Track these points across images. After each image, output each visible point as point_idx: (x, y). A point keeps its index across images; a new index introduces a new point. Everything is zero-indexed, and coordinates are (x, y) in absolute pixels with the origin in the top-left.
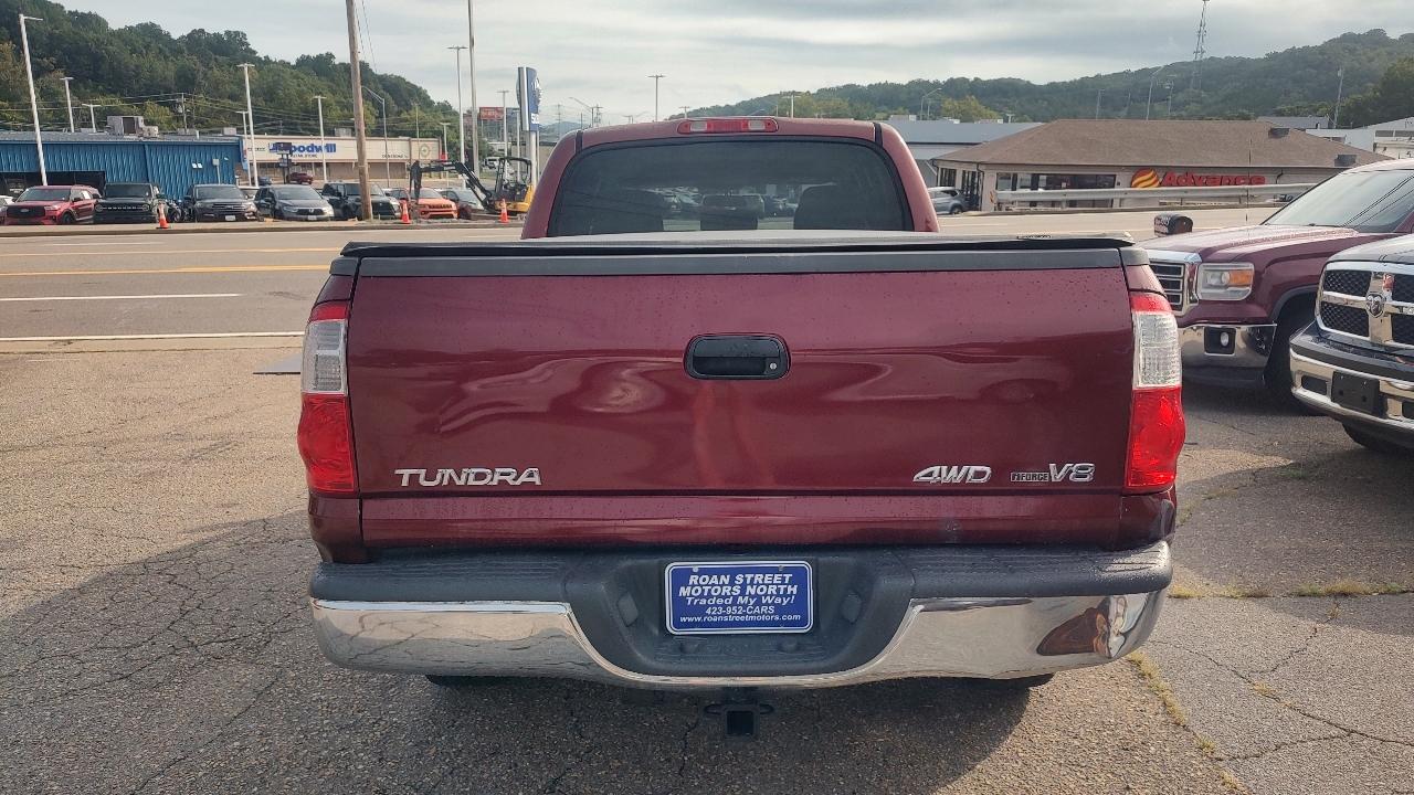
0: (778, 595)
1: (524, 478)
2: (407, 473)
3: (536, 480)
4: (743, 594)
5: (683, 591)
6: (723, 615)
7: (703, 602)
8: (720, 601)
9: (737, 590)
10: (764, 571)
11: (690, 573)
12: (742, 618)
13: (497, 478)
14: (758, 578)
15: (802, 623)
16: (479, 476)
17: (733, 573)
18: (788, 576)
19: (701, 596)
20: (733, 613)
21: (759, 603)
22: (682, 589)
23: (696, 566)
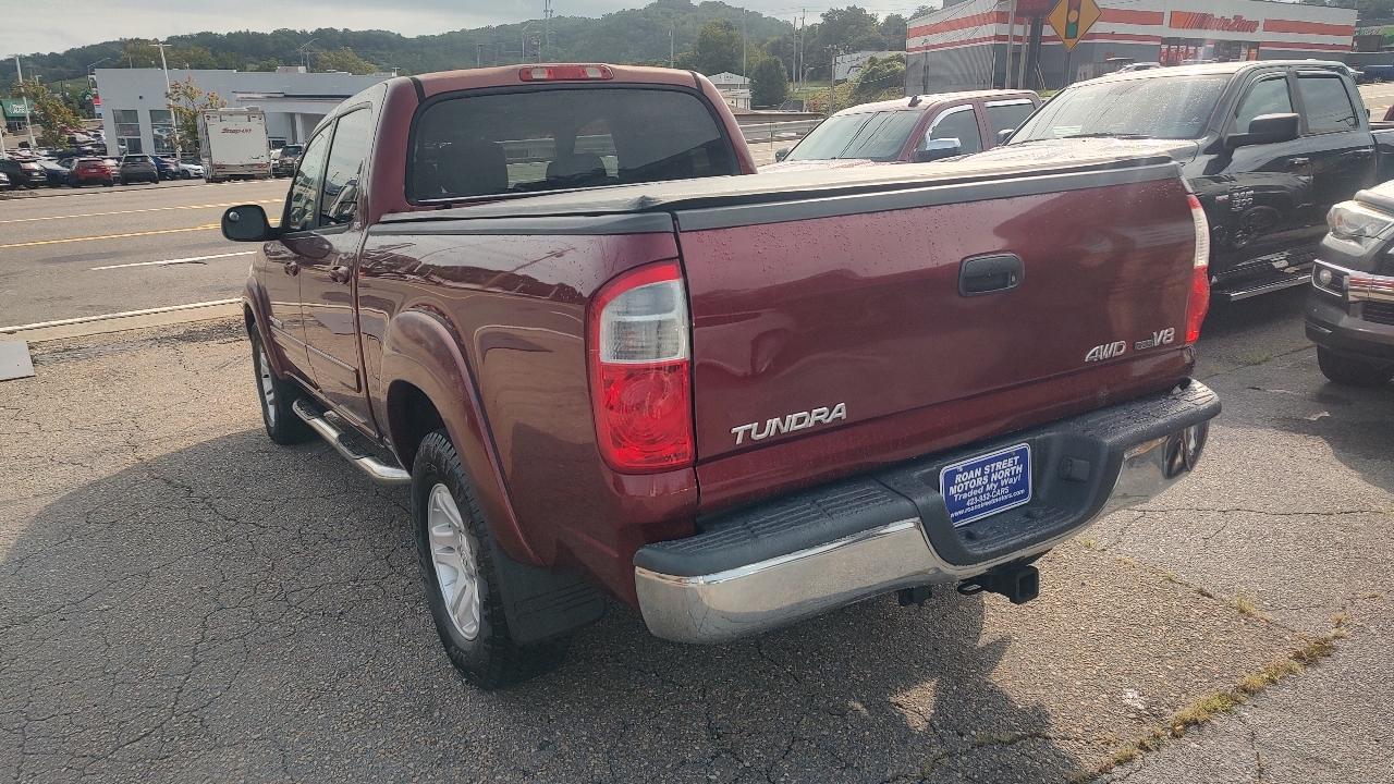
0: (1011, 476)
1: (835, 414)
2: (740, 430)
3: (843, 414)
4: (989, 482)
5: (952, 490)
6: (978, 503)
7: (965, 496)
8: (975, 492)
9: (986, 478)
10: (1000, 458)
11: (956, 472)
12: (989, 503)
13: (814, 418)
14: (999, 465)
15: (1024, 496)
16: (800, 420)
17: (982, 465)
18: (1016, 458)
19: (964, 492)
20: (986, 501)
21: (999, 487)
22: (951, 488)
23: (959, 466)
